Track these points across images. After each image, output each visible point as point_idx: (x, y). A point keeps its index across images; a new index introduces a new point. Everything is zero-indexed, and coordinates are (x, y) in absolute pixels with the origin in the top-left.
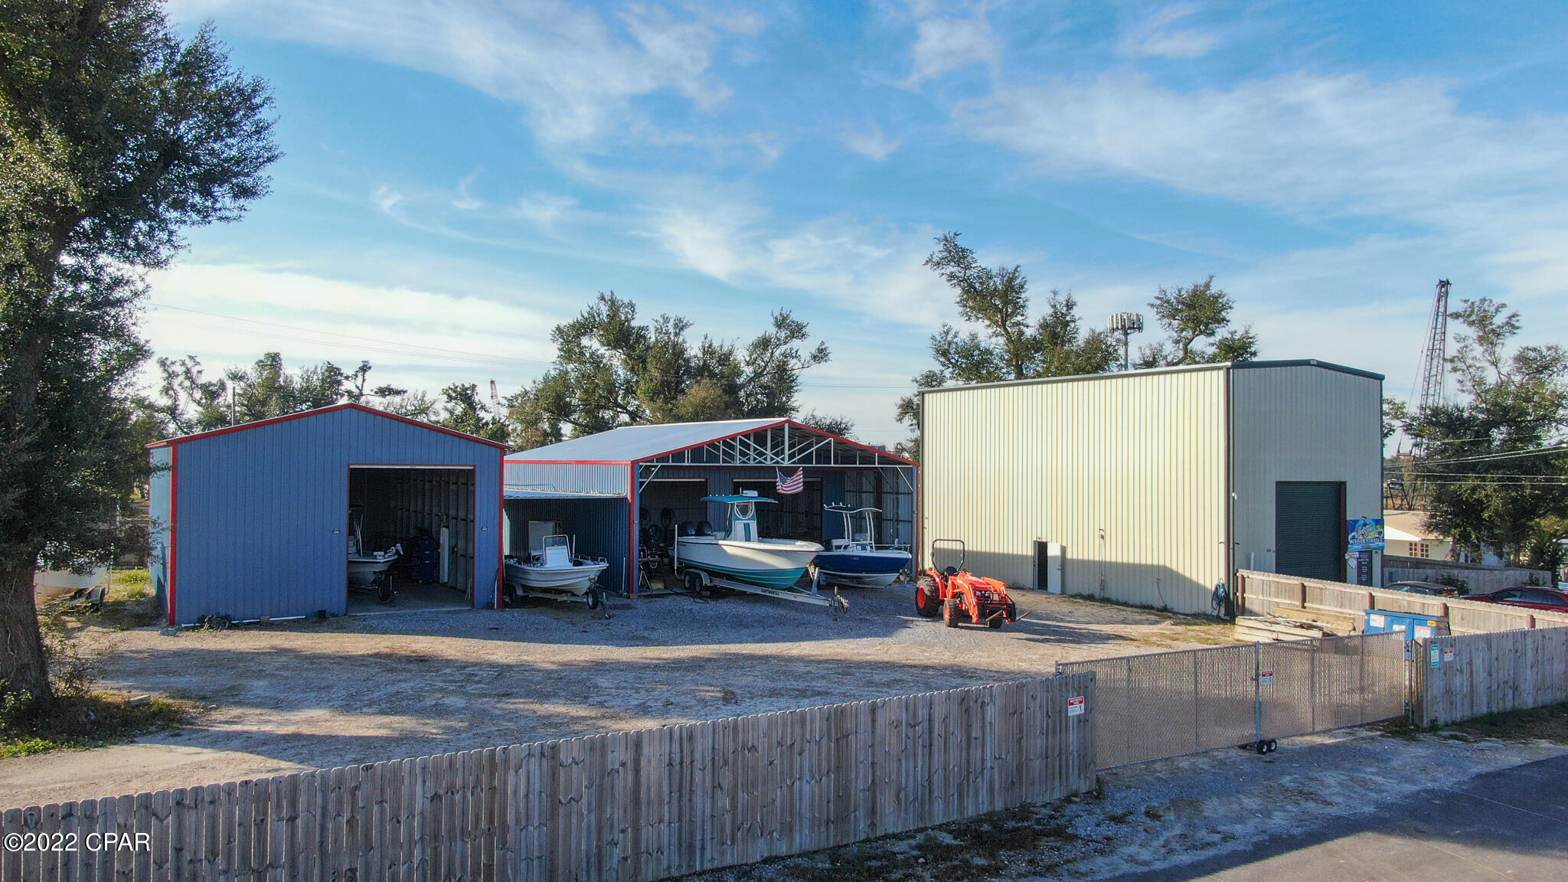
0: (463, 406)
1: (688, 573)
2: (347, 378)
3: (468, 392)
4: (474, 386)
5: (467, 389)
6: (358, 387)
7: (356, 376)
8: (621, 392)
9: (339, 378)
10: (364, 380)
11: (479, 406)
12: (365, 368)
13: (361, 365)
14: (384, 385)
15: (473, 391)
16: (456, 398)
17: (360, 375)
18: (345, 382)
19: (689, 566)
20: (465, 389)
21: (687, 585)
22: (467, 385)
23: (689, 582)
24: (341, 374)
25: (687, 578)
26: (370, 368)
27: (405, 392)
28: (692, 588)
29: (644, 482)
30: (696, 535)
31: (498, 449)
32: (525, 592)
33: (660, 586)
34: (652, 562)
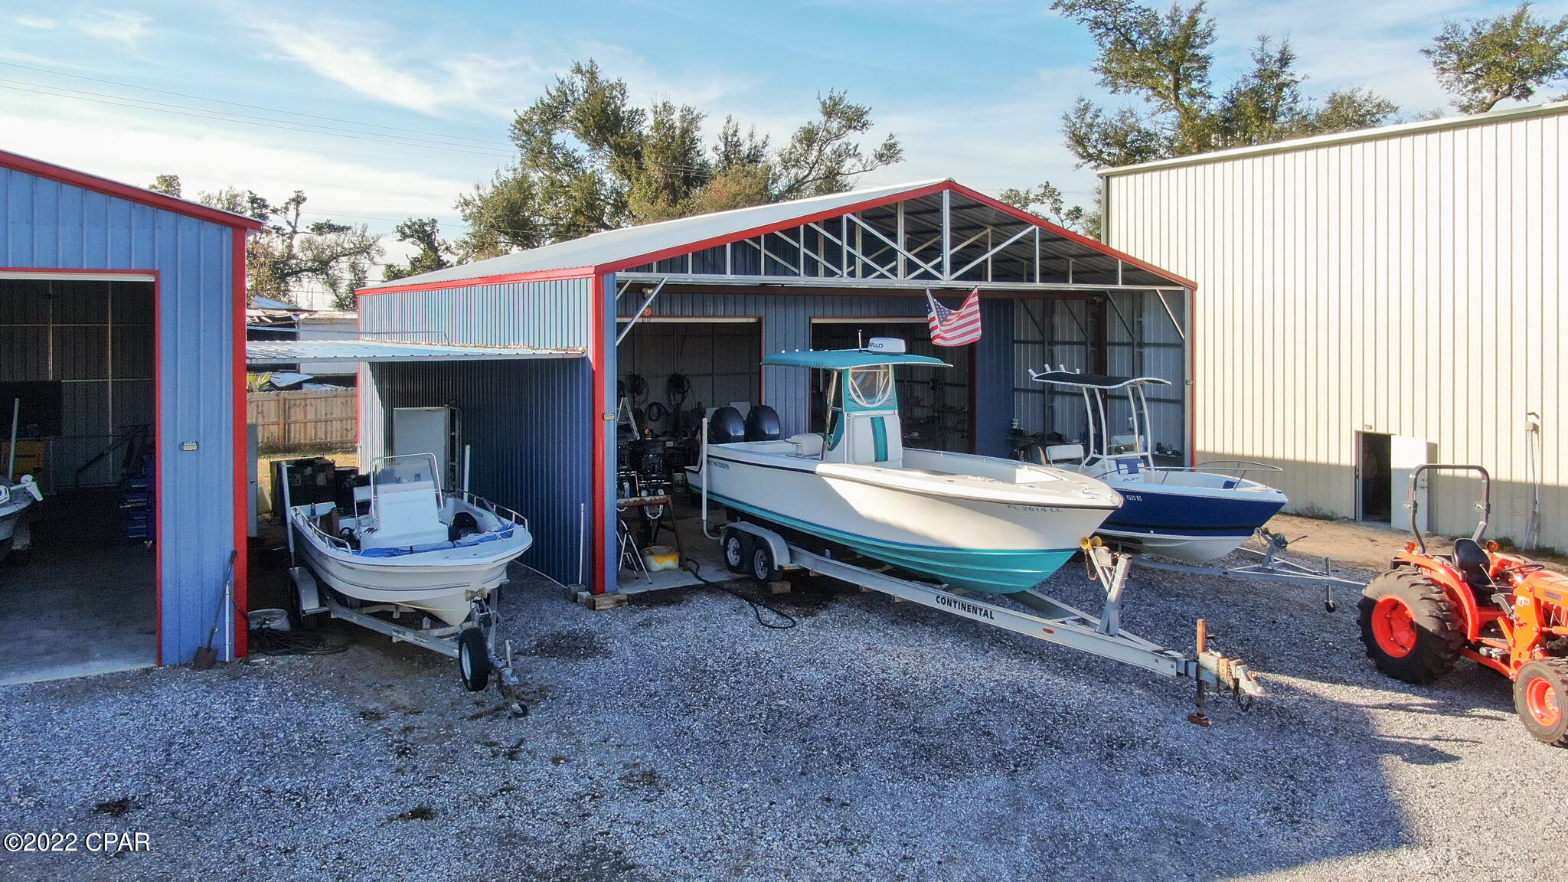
0: (422, 246)
1: (733, 533)
2: (275, 211)
3: (427, 228)
4: (434, 221)
5: (426, 224)
6: (289, 223)
7: (287, 208)
8: (608, 209)
9: (264, 211)
10: (298, 215)
11: (443, 247)
12: (298, 200)
13: (294, 195)
14: (322, 220)
15: (433, 227)
16: (412, 236)
17: (292, 207)
18: (272, 216)
19: (735, 514)
20: (422, 225)
21: (733, 559)
22: (426, 221)
23: (737, 551)
24: (266, 206)
25: (733, 544)
26: (304, 199)
27: (348, 228)
28: (745, 567)
29: (626, 324)
30: (746, 438)
31: (229, 230)
32: (322, 603)
33: (670, 562)
34: (651, 504)
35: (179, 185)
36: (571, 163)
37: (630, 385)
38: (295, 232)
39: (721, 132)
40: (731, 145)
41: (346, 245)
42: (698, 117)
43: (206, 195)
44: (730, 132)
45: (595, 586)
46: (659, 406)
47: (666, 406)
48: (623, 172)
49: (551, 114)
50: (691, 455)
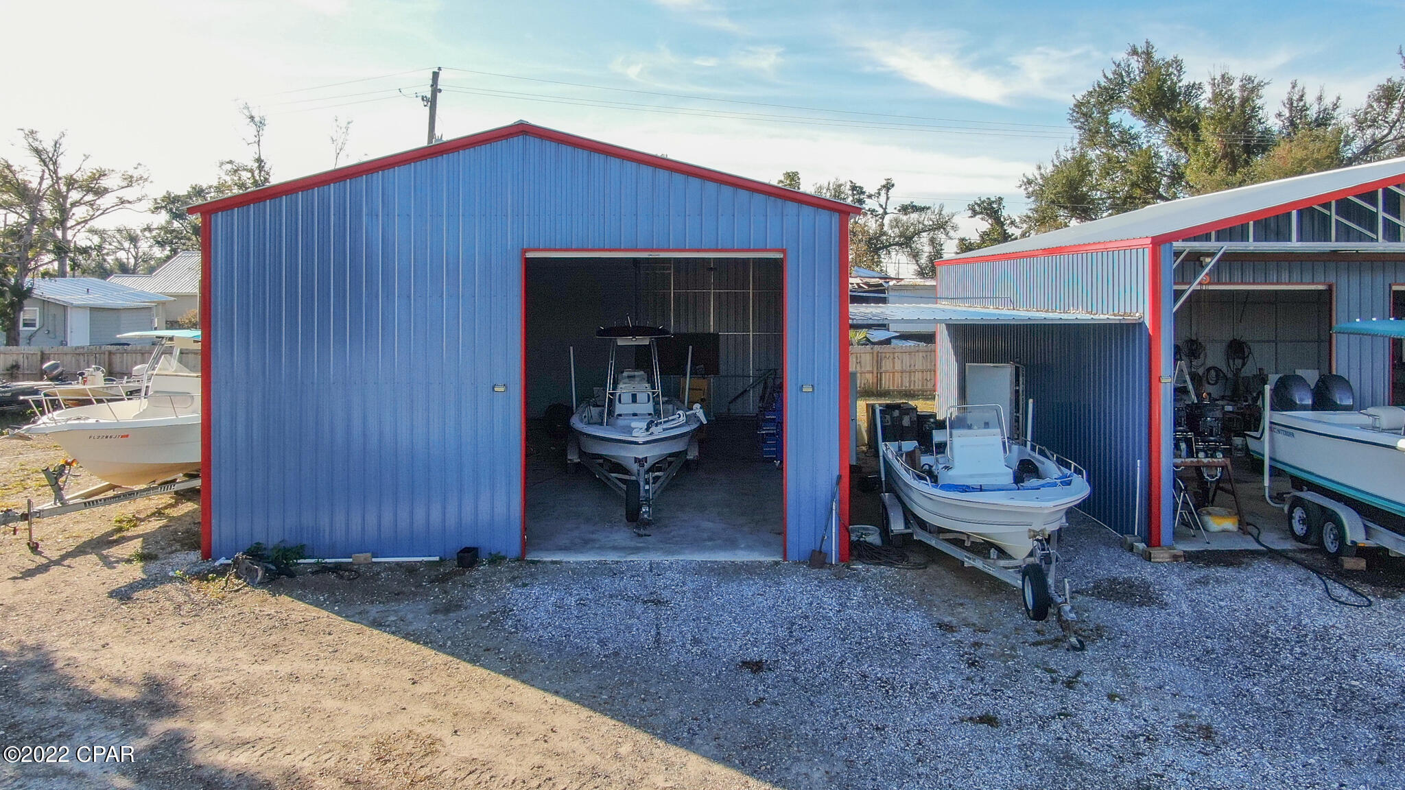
0: (990, 221)
1: (1297, 502)
2: (870, 196)
3: (995, 206)
4: (1001, 199)
5: (993, 202)
6: (881, 206)
7: (879, 194)
8: (1165, 181)
9: (862, 197)
10: (888, 198)
11: (1008, 222)
12: (888, 186)
13: (884, 182)
14: (907, 202)
15: (1000, 204)
16: (981, 213)
17: (883, 192)
18: (868, 201)
19: (1299, 483)
20: (991, 203)
21: (1299, 528)
22: (993, 199)
23: (1303, 521)
24: (863, 193)
25: (1298, 513)
26: (893, 185)
27: (928, 208)
28: (1312, 538)
29: (1183, 292)
30: (1314, 407)
31: (837, 215)
32: (907, 527)
33: (1230, 524)
34: (1208, 466)
35: (799, 179)
36: (1127, 139)
37: (1187, 349)
38: (886, 213)
39: (1285, 98)
40: (1297, 110)
41: (926, 223)
42: (1259, 85)
43: (818, 185)
44: (1296, 97)
45: (1152, 539)
46: (1218, 370)
47: (1225, 369)
48: (1180, 145)
49: (1108, 95)
50: (1252, 421)
